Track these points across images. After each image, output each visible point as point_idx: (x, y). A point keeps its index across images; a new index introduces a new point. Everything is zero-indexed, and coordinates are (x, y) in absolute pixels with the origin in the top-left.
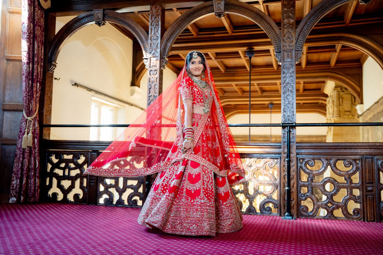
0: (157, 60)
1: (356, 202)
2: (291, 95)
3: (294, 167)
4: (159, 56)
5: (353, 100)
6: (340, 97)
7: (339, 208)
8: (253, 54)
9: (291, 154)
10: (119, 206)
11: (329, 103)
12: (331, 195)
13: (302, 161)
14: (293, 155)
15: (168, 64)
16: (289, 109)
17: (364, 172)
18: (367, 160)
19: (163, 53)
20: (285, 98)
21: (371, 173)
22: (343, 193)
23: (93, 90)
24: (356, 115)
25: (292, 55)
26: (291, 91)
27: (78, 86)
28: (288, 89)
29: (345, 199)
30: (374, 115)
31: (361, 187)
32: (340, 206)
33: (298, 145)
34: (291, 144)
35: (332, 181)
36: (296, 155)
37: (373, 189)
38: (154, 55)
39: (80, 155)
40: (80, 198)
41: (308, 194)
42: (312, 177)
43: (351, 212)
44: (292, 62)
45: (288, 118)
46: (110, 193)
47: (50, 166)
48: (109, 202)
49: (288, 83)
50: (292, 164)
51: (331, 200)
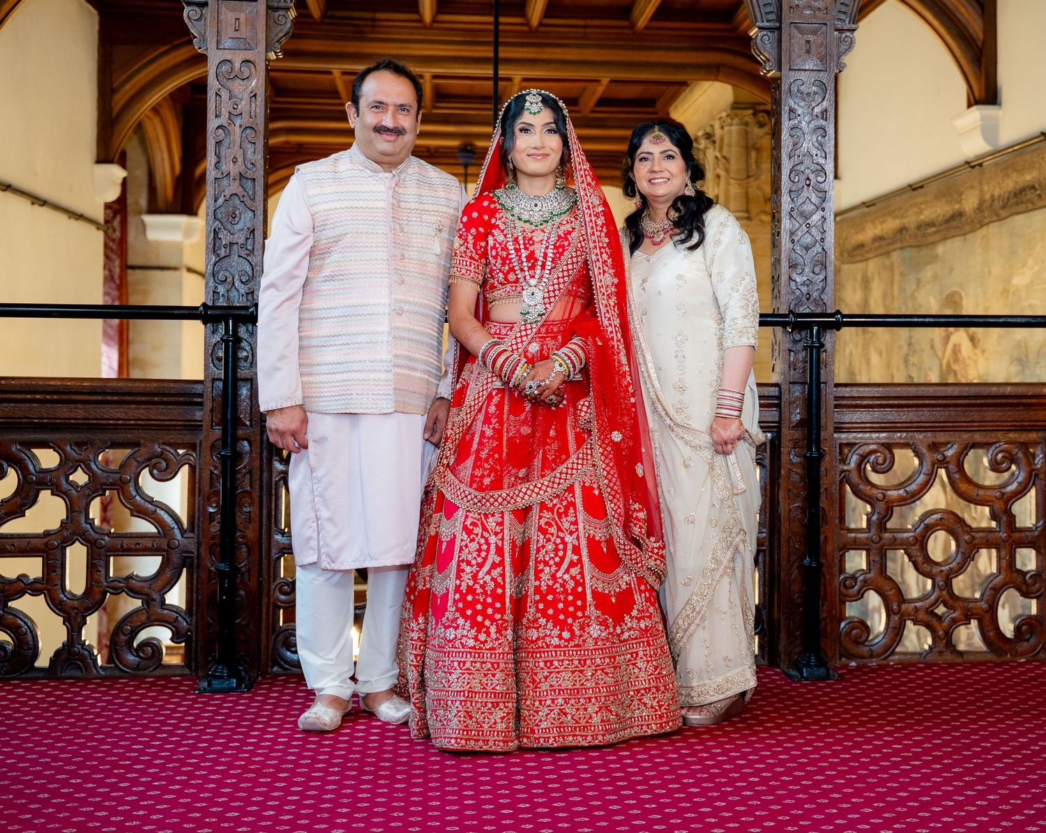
1: (1026, 595)
2: (818, 202)
7: (970, 619)
12: (948, 576)
16: (809, 258)
26: (818, 186)
28: (808, 179)
29: (991, 585)
32: (974, 611)
33: (838, 392)
35: (953, 523)
36: (835, 433)
41: (869, 576)
42: (883, 511)
44: (822, 74)
45: (804, 289)
49: (807, 155)
51: (944, 593)
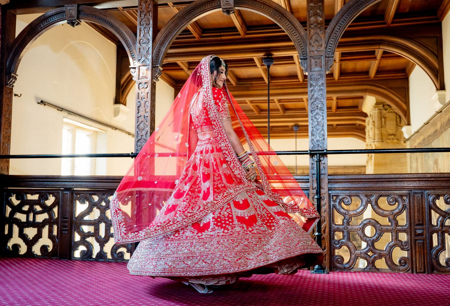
0: (147, 69)
1: (402, 249)
2: (321, 114)
3: (326, 207)
4: (151, 64)
5: (398, 120)
6: (382, 117)
7: (381, 257)
8: (273, 62)
9: (321, 190)
10: (100, 260)
11: (368, 125)
12: (372, 241)
13: (336, 199)
14: (324, 191)
15: (162, 75)
16: (318, 132)
17: (412, 210)
18: (416, 195)
19: (156, 61)
20: (313, 118)
21: (421, 212)
22: (387, 237)
23: (65, 110)
24: (402, 139)
25: (321, 62)
26: (321, 109)
27: (45, 105)
28: (317, 106)
29: (389, 245)
30: (424, 139)
31: (409, 230)
32: (383, 254)
33: (330, 177)
34: (322, 176)
35: (374, 223)
36: (328, 191)
37: (423, 232)
38: (144, 63)
39: (48, 194)
40: (49, 251)
41: (343, 241)
42: (348, 218)
43: (396, 261)
44: (321, 72)
45: (317, 143)
46: (88, 244)
47: (9, 209)
48: (87, 255)
49: (317, 98)
50: (323, 203)
51: (372, 247)
